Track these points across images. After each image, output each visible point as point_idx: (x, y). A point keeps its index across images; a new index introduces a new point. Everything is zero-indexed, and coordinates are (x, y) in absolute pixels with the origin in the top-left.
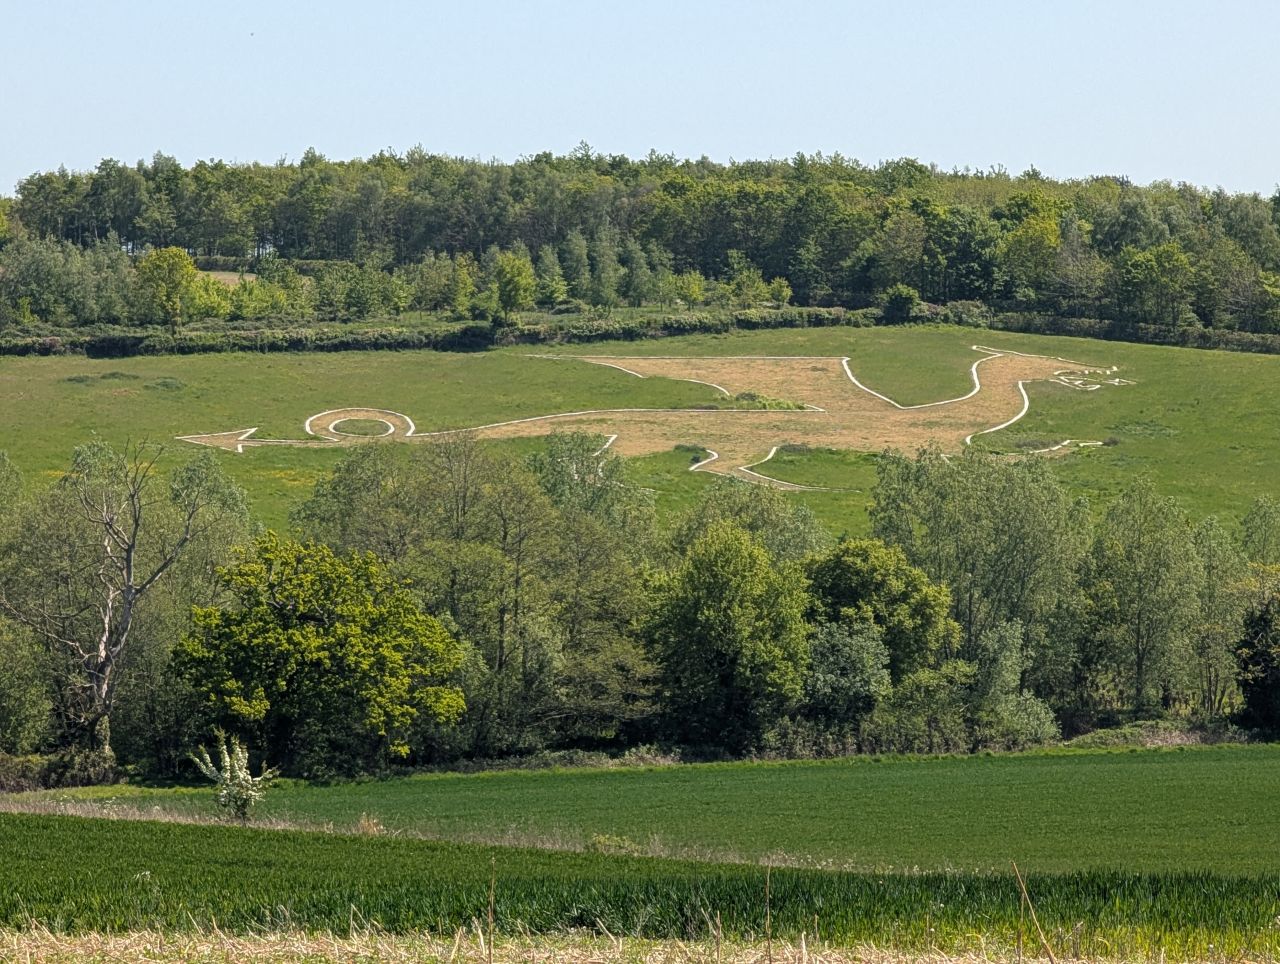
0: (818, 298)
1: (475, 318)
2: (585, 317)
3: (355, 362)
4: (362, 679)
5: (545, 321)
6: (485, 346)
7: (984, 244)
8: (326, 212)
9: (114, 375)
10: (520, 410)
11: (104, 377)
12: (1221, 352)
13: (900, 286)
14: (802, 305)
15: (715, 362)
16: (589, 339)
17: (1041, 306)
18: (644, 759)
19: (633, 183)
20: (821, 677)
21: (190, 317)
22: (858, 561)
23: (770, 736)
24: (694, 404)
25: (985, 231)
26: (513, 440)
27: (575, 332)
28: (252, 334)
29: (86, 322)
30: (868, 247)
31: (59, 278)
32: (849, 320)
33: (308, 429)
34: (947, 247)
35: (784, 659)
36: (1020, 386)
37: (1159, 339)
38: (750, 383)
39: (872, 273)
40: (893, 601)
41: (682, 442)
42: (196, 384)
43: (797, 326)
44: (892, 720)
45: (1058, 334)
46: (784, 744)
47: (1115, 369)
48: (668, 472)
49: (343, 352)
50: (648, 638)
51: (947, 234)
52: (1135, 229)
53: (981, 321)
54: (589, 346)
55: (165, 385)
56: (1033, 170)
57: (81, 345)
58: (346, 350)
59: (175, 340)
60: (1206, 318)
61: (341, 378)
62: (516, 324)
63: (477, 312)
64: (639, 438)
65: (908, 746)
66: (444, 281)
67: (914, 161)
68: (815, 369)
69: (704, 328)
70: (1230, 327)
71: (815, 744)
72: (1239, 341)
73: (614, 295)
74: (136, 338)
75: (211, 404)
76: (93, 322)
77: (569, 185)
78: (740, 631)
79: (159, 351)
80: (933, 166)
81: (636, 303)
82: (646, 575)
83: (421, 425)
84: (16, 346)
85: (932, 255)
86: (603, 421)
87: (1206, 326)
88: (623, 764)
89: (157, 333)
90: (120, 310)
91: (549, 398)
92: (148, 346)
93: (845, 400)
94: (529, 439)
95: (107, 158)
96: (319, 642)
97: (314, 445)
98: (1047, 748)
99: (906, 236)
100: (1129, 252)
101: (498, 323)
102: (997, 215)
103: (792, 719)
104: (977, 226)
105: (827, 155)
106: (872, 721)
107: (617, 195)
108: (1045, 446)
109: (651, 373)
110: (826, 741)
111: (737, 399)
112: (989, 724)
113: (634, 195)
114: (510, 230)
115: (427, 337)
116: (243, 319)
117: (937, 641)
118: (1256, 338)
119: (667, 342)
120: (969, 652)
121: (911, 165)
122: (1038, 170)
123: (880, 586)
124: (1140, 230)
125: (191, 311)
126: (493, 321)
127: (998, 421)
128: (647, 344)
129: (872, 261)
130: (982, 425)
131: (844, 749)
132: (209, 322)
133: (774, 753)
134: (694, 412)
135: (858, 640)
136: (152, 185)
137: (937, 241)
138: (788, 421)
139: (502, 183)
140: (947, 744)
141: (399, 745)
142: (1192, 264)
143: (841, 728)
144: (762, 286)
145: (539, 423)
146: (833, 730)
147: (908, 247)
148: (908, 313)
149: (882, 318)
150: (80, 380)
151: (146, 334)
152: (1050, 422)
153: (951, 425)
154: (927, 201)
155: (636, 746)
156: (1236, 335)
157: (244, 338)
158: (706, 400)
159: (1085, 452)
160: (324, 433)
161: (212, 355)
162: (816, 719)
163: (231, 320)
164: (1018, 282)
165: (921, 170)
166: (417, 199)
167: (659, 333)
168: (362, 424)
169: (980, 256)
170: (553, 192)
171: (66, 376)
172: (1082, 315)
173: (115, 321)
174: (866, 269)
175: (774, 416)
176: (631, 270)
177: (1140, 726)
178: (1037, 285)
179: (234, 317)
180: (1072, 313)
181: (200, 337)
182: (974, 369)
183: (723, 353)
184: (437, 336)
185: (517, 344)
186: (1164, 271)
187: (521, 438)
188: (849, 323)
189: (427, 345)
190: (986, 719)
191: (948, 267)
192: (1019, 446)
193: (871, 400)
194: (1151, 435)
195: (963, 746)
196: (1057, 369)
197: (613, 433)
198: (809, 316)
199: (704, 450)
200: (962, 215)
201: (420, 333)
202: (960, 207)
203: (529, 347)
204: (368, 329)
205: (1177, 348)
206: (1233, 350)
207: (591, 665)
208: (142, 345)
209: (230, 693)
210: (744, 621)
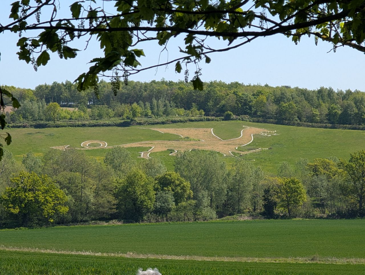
0: (211, 114)
1: (127, 119)
2: (154, 119)
4: (42, 204)
5: (144, 119)
6: (129, 125)
7: (250, 102)
8: (103, 94)
9: (39, 133)
10: (133, 141)
11: (36, 133)
12: (302, 127)
13: (228, 111)
14: (207, 116)
15: (181, 129)
16: (153, 124)
17: (262, 116)
18: (115, 223)
19: (171, 87)
20: (158, 204)
21: (60, 119)
22: (169, 177)
23: (145, 218)
24: (174, 139)
25: (250, 99)
27: (150, 122)
28: (73, 123)
29: (35, 120)
30: (223, 102)
31: (30, 110)
33: (82, 145)
34: (241, 102)
35: (148, 199)
36: (252, 135)
37: (288, 124)
38: (189, 135)
39: (224, 108)
40: (176, 186)
41: (169, 148)
42: (58, 135)
43: (203, 121)
44: (175, 214)
45: (265, 123)
46: (148, 219)
47: (275, 131)
48: (164, 155)
49: (95, 127)
50: (116, 196)
51: (242, 99)
53: (248, 120)
54: (153, 126)
55: (50, 135)
57: (33, 125)
59: (55, 124)
60: (300, 119)
61: (93, 133)
62: (136, 121)
64: (160, 147)
65: (179, 220)
66: (122, 110)
68: (204, 131)
69: (181, 121)
70: (305, 121)
71: (156, 219)
72: (306, 125)
73: (162, 114)
74: (46, 124)
75: (60, 139)
76: (37, 120)
77: (157, 88)
78: (138, 193)
79: (51, 127)
80: (243, 83)
81: (167, 115)
82: (118, 180)
83: (109, 144)
84: (17, 126)
85: (238, 104)
86: (152, 143)
87: (300, 121)
88: (109, 224)
89: (51, 123)
90: (43, 117)
91: (140, 138)
92: (48, 126)
93: (210, 138)
94: (133, 148)
95: (55, 81)
96: (32, 195)
97: (82, 149)
98: (214, 221)
99: (231, 100)
100: (282, 104)
101: (132, 120)
102: (254, 95)
103: (151, 214)
104: (248, 98)
105: (218, 81)
106: (170, 214)
107: (168, 90)
108: (254, 149)
109: (166, 132)
110: (159, 219)
111: (184, 138)
112: (199, 215)
113: (172, 90)
114: (144, 98)
115: (115, 123)
116: (72, 119)
117: (187, 195)
118: (310, 124)
119: (172, 125)
120: (195, 198)
121: (237, 83)
122: (268, 84)
123: (174, 182)
124: (285, 98)
125: (60, 117)
127: (245, 143)
128: (167, 125)
129: (224, 106)
130: (241, 145)
131: (163, 220)
132: (64, 120)
133: (146, 221)
134: (174, 141)
135: (167, 195)
136: (65, 87)
137: (239, 101)
138: (195, 144)
139: (142, 87)
140: (189, 219)
141: (51, 219)
142: (297, 107)
143: (163, 216)
144: (197, 111)
145: (137, 144)
146: (160, 216)
147: (232, 102)
148: (230, 118)
149: (224, 119)
150: (30, 134)
151: (49, 123)
152: (257, 144)
153: (234, 144)
154: (237, 92)
155: (112, 220)
156: (306, 123)
157: (71, 124)
158: (177, 138)
159: (264, 151)
160: (86, 146)
161: (64, 128)
162: (157, 213)
164: (258, 111)
165: (239, 84)
166: (123, 91)
167: (170, 123)
168: (95, 144)
169: (249, 105)
170: (153, 89)
171: (27, 133)
172: (272, 118)
173: (42, 120)
174: (222, 107)
175: (192, 142)
176: (167, 108)
177: (238, 215)
178: (261, 111)
179: (70, 119)
180: (269, 118)
181: (61, 124)
182: (242, 131)
183: (184, 127)
184: (117, 123)
185: (136, 125)
186: (290, 108)
187: (131, 147)
188: (216, 120)
189: (115, 125)
190: (198, 214)
191: (241, 107)
192: (248, 149)
193: (216, 138)
194: (280, 147)
195: (193, 220)
196: (262, 131)
197: (154, 146)
198: (206, 118)
199: (174, 150)
200: (245, 95)
201: (113, 123)
202: (244, 93)
203: (139, 126)
204: (101, 122)
205: (292, 126)
206: (305, 127)
207: (101, 201)
209: (11, 208)
210: (139, 191)
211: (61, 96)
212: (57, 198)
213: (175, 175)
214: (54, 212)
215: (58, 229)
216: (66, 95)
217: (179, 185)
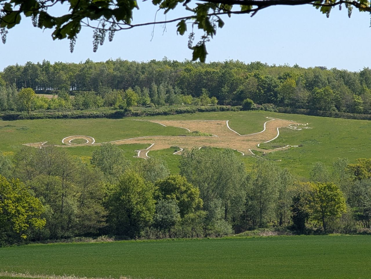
0: (226, 103)
2: (153, 109)
3: (82, 122)
4: (12, 216)
5: (141, 109)
6: (122, 117)
7: (275, 87)
8: (90, 77)
9: (8, 126)
10: (127, 136)
11: (5, 126)
12: (341, 119)
13: (248, 99)
14: (221, 105)
16: (153, 115)
17: (291, 105)
18: (104, 239)
19: (176, 69)
20: (159, 215)
21: (35, 108)
22: (172, 181)
23: (143, 233)
24: (179, 134)
25: (275, 83)
26: (123, 145)
27: (149, 113)
28: (52, 113)
29: (4, 110)
30: (241, 87)
32: (232, 109)
33: (63, 142)
34: (264, 88)
35: (146, 210)
36: (278, 129)
37: (323, 115)
38: (198, 128)
39: (242, 95)
40: (182, 193)
41: (173, 146)
42: (32, 128)
43: (216, 111)
44: (181, 228)
45: (294, 114)
46: (147, 235)
47: (307, 124)
48: (167, 155)
49: (79, 119)
50: (106, 205)
51: (265, 84)
52: (318, 82)
53: (272, 110)
54: (153, 117)
55: (23, 129)
56: (297, 65)
57: (1, 117)
58: (80, 118)
59: (29, 115)
60: (338, 108)
61: (76, 126)
62: (131, 111)
63: (121, 107)
64: (161, 144)
65: (185, 236)
66: (113, 98)
67: (259, 62)
68: (218, 124)
69: (188, 112)
70: (344, 112)
71: (156, 235)
72: (347, 116)
73: (164, 102)
74: (17, 115)
75: (35, 134)
76: (6, 110)
77: (157, 69)
78: (133, 202)
79: (24, 118)
80: (266, 64)
81: (171, 104)
82: (108, 186)
83: (97, 140)
85: (260, 90)
86: (151, 139)
87: (339, 111)
88: (96, 241)
89: (24, 113)
90: (14, 107)
91: (136, 132)
92: (21, 117)
93: (224, 133)
94: (128, 145)
95: (29, 61)
97: (63, 146)
98: (229, 237)
99: (252, 84)
100: (316, 89)
101: (126, 110)
102: (280, 78)
103: (149, 228)
104: (273, 82)
105: (235, 60)
106: (174, 228)
107: (171, 72)
108: (281, 147)
109: (168, 125)
110: (160, 234)
111: (192, 133)
112: (211, 229)
113: (176, 72)
114: (141, 82)
115: (104, 114)
116: (51, 109)
117: (195, 205)
118: (352, 115)
119: (176, 116)
120: (205, 208)
121: (258, 63)
122: (298, 65)
123: (179, 188)
124: (319, 82)
126: (125, 110)
127: (268, 139)
128: (171, 116)
129: (242, 92)
130: (264, 141)
131: (165, 236)
132: (40, 110)
133: (143, 238)
134: (178, 137)
135: (170, 205)
136: (41, 69)
137: (261, 86)
138: (206, 140)
139: (139, 69)
140: (198, 235)
141: (24, 235)
142: (334, 93)
143: (165, 230)
144: (209, 99)
145: (132, 140)
146: (162, 231)
147: (252, 88)
148: (250, 107)
149: (242, 109)
151: (21, 113)
152: (284, 140)
153: (254, 141)
154: (259, 74)
155: (101, 236)
156: (346, 114)
157: (50, 115)
158: (183, 133)
159: (292, 149)
160: (67, 143)
161: (40, 120)
162: (157, 228)
163: (47, 109)
164: (285, 98)
165: (261, 65)
166: (115, 73)
167: (174, 113)
168: (79, 140)
169: (273, 90)
170: (153, 71)
172: (303, 108)
173: (12, 110)
174: (240, 94)
175: (202, 138)
176: (170, 94)
177: (259, 230)
178: (289, 99)
179: (48, 109)
180: (300, 107)
181: (36, 114)
182: (265, 124)
183: (192, 119)
184: (107, 114)
185: (131, 116)
186: (326, 95)
187: (125, 145)
188: (232, 110)
189: (105, 117)
191: (264, 93)
192: (273, 147)
193: (232, 133)
194: (313, 143)
195: (202, 236)
196: (290, 124)
197: (153, 143)
198: (220, 108)
199: (179, 148)
200: (269, 78)
201: (103, 113)
202: (268, 76)
203: (135, 117)
204: (87, 112)
205: (328, 118)
206: (345, 118)
207: (87, 212)
208: (19, 117)
210: (135, 199)
211: (37, 80)
212: (32, 209)
213: (180, 180)
214: (27, 227)
215: (33, 247)
216: (42, 78)
217: (186, 192)
